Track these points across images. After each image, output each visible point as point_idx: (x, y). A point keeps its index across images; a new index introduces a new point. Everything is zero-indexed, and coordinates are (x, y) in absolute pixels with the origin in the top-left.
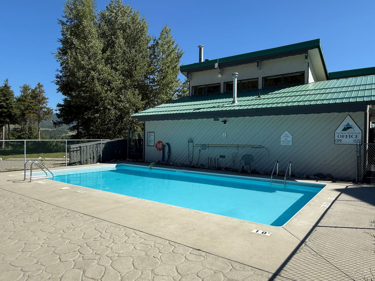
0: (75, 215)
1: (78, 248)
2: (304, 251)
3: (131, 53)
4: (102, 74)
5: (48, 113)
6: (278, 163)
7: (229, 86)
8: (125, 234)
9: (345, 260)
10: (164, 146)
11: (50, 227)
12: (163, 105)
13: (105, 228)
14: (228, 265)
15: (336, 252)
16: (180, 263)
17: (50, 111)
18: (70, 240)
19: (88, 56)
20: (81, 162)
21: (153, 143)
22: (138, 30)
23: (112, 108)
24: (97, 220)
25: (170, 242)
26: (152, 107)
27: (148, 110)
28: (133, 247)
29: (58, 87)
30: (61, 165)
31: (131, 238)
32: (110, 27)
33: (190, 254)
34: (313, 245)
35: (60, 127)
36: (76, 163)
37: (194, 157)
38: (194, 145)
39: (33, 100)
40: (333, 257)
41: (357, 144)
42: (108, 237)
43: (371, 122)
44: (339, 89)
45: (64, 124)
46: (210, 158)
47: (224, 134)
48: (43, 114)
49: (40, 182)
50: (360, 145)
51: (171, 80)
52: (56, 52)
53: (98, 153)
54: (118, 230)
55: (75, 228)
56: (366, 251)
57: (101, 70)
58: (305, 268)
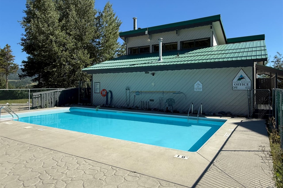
0: (37, 148)
1: (38, 175)
2: (213, 170)
3: (81, 22)
4: (59, 38)
5: (15, 68)
6: (192, 105)
7: (156, 48)
8: (77, 163)
9: (242, 175)
10: (107, 93)
11: (15, 159)
12: (107, 62)
13: (61, 158)
14: (157, 183)
15: (235, 170)
16: (120, 183)
17: (16, 66)
18: (32, 169)
19: (47, 24)
20: (42, 106)
21: (99, 91)
22: (87, 5)
23: (66, 64)
24: (54, 152)
25: (113, 167)
26: (98, 63)
27: (94, 65)
28: (83, 172)
29: (23, 47)
30: (25, 109)
31: (82, 165)
32: (65, 2)
33: (128, 176)
34: (219, 165)
35: (24, 79)
36: (37, 107)
37: (130, 101)
38: (131, 92)
39: (2, 57)
40: (233, 173)
41: (248, 90)
42: (63, 165)
43: (257, 74)
44: (235, 51)
45: (27, 77)
46: (142, 102)
47: (153, 83)
48: (11, 69)
49: (7, 123)
50: (250, 91)
51: (112, 43)
52: (22, 20)
53: (55, 99)
54: (71, 159)
55: (36, 159)
56: (256, 168)
57: (58, 35)
58: (214, 183)
